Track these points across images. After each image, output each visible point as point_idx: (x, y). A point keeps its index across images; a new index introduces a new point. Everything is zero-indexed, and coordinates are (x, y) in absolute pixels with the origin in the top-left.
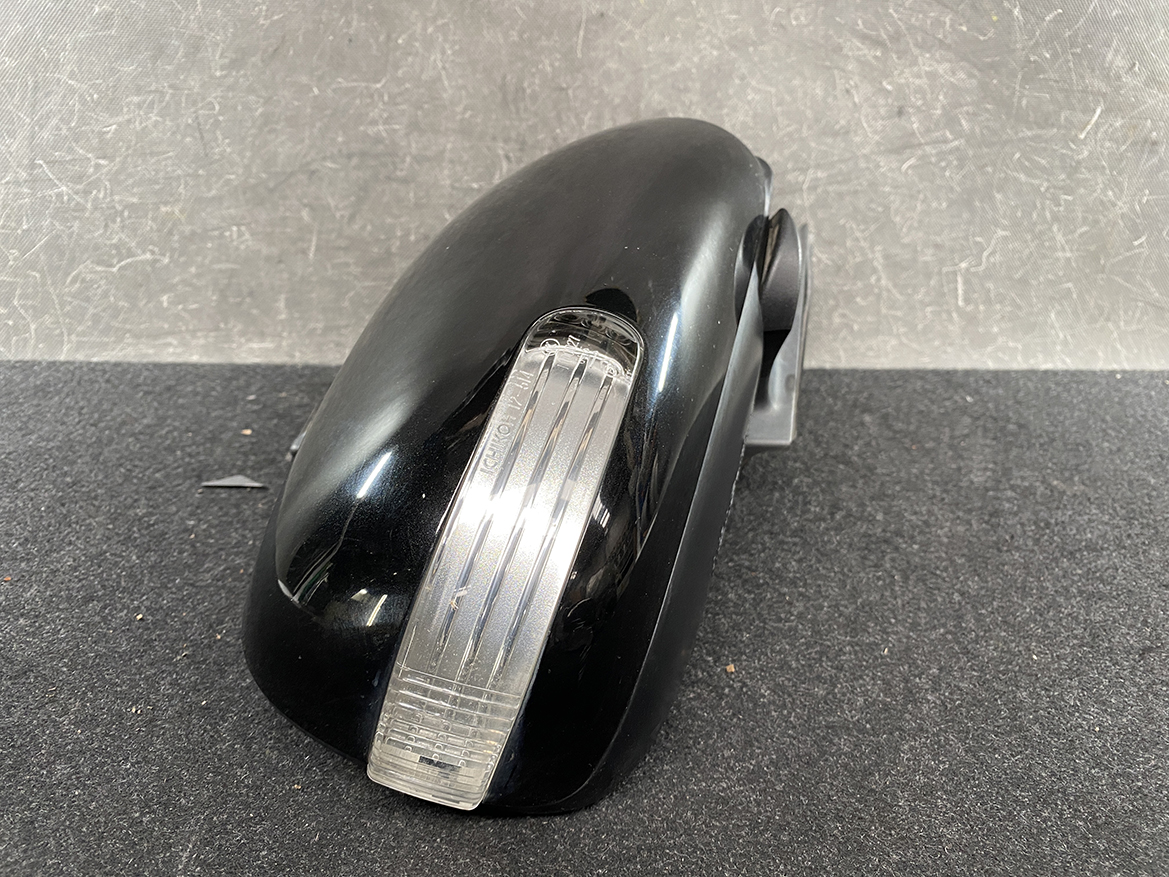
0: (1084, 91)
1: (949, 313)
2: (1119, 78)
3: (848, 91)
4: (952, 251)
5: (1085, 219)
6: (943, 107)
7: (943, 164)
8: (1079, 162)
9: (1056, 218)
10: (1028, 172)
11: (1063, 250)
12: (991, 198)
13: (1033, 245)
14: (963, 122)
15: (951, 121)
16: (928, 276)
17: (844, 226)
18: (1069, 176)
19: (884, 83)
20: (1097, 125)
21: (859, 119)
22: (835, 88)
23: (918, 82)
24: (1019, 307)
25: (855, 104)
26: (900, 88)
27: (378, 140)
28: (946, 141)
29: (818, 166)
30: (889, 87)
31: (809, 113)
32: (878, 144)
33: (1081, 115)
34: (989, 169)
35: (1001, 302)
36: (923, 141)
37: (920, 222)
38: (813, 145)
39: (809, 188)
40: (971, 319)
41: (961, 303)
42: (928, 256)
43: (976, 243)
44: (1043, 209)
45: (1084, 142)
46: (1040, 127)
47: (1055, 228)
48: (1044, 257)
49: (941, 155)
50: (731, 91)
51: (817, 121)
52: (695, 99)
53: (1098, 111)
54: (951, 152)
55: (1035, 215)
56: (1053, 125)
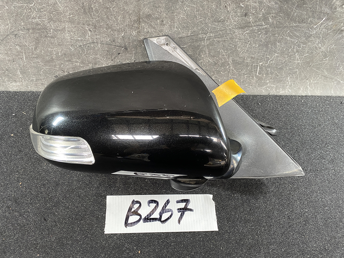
0: (321, 12)
1: (253, 77)
2: (336, 8)
3: (226, 7)
4: (258, 59)
5: (308, 52)
6: (263, 14)
7: (259, 33)
8: (311, 35)
9: (297, 51)
10: (291, 37)
11: (298, 60)
12: (275, 44)
13: (287, 59)
14: (270, 19)
15: (265, 19)
16: (247, 66)
17: (219, 51)
18: (306, 39)
19: (241, 4)
20: (322, 24)
21: (229, 16)
22: (220, 5)
23: (254, 4)
24: (278, 76)
25: (228, 11)
26: (247, 6)
27: (38, 24)
28: (262, 26)
29: (211, 32)
30: (243, 6)
31: (209, 14)
32: (235, 25)
33: (316, 20)
34: (277, 35)
35: (272, 74)
36: (253, 25)
37: (247, 51)
38: (210, 25)
39: (207, 39)
40: (260, 79)
41: (257, 74)
42: (249, 60)
43: (266, 57)
44: (294, 48)
45: (315, 29)
46: (299, 23)
47: (296, 54)
48: (290, 62)
49: (259, 30)
50: (177, 7)
51: (212, 17)
52: (163, 10)
53: (324, 19)
54: (263, 29)
55: (290, 50)
56: (305, 22)
